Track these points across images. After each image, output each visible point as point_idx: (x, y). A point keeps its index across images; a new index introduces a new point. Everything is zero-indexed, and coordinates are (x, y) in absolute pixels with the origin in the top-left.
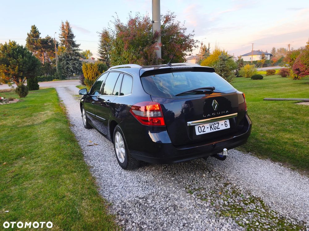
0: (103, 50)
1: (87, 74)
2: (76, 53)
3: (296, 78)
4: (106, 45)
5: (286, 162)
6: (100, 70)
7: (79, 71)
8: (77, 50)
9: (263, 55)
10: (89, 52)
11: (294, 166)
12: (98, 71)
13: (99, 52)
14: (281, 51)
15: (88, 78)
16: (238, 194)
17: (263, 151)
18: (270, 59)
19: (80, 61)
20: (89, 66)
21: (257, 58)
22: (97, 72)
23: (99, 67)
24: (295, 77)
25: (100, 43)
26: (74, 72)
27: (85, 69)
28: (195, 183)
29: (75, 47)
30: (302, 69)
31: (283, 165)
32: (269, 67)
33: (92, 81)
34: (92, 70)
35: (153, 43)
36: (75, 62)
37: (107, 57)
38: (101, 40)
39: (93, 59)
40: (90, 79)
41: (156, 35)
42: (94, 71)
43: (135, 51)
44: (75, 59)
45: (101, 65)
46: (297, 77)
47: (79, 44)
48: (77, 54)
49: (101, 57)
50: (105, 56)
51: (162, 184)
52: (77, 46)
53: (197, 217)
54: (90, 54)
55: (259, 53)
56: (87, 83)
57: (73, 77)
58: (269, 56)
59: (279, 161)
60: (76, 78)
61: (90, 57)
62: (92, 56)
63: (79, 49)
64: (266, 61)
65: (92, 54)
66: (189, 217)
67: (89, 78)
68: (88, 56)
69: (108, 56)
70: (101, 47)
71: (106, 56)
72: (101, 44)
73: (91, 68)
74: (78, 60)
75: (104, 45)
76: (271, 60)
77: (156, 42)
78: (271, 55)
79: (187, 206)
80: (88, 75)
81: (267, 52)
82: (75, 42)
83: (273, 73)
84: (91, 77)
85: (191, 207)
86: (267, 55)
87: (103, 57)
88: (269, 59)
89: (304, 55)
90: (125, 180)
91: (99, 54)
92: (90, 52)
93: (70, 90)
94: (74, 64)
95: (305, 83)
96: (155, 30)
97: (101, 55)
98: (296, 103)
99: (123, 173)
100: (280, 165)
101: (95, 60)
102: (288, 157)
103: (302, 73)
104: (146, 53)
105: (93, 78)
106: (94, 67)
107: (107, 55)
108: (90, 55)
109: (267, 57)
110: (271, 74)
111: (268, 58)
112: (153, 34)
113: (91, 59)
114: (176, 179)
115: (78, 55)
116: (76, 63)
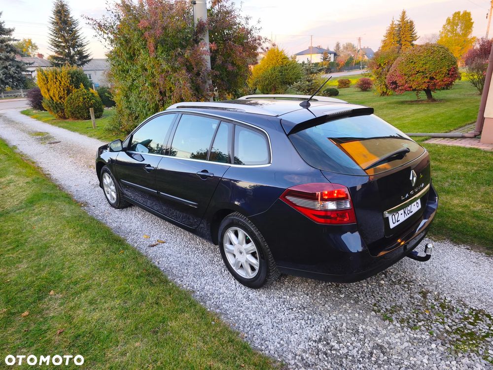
0: (60, 40)
1: (48, 91)
2: (6, 45)
3: (384, 94)
4: (65, 30)
5: (475, 243)
6: (73, 82)
7: (18, 80)
8: (10, 40)
9: (325, 53)
10: (30, 42)
11: (487, 248)
12: (70, 85)
13: (51, 43)
14: (347, 48)
15: (51, 98)
16: (451, 309)
17: (435, 229)
18: (334, 60)
19: (17, 61)
20: (51, 76)
21: (317, 58)
22: (68, 86)
23: (72, 77)
24: (383, 92)
25: (52, 27)
26: (7, 84)
27: (44, 80)
28: (380, 299)
29: (4, 34)
30: (400, 82)
31: (472, 249)
32: (333, 72)
33: (60, 103)
34: (58, 83)
35: (197, 41)
36: (8, 64)
37: (69, 53)
38: (53, 20)
39: (41, 56)
40: (55, 101)
41: (201, 27)
42: (62, 84)
43: (167, 56)
44: (7, 59)
45: (75, 74)
46: (386, 92)
47: (12, 28)
48: (10, 49)
49: (56, 52)
50: (64, 51)
51: (333, 309)
52: (9, 32)
53: (425, 361)
54: (32, 46)
55: (319, 50)
56: (49, 107)
57: (7, 93)
58: (332, 56)
59: (464, 243)
60: (12, 94)
61: (34, 53)
62: (36, 51)
63: (12, 37)
64: (330, 64)
65: (36, 48)
66: (413, 362)
67: (54, 98)
68: (30, 50)
69: (72, 51)
70: (55, 35)
71: (67, 51)
72: (54, 28)
73: (56, 78)
74: (13, 60)
75: (60, 30)
76: (337, 62)
77: (202, 39)
78: (335, 54)
79: (399, 344)
80: (50, 92)
81: (328, 49)
82: (3, 25)
83: (347, 84)
84: (57, 96)
85: (406, 344)
86: (330, 54)
87: (62, 53)
88: (332, 60)
89: (404, 61)
90: (265, 308)
91: (53, 47)
92: (33, 43)
93: (13, 121)
94: (6, 68)
95: (403, 103)
96: (199, 18)
97: (56, 49)
98: (423, 140)
99: (251, 295)
100: (468, 249)
101: (44, 58)
102: (476, 236)
103: (400, 88)
104: (187, 60)
105: (60, 98)
106: (62, 77)
107: (69, 50)
108: (32, 48)
109: (330, 57)
110: (345, 85)
111: (332, 58)
112: (195, 25)
113: (36, 56)
114: (348, 297)
115: (13, 49)
116: (10, 65)
